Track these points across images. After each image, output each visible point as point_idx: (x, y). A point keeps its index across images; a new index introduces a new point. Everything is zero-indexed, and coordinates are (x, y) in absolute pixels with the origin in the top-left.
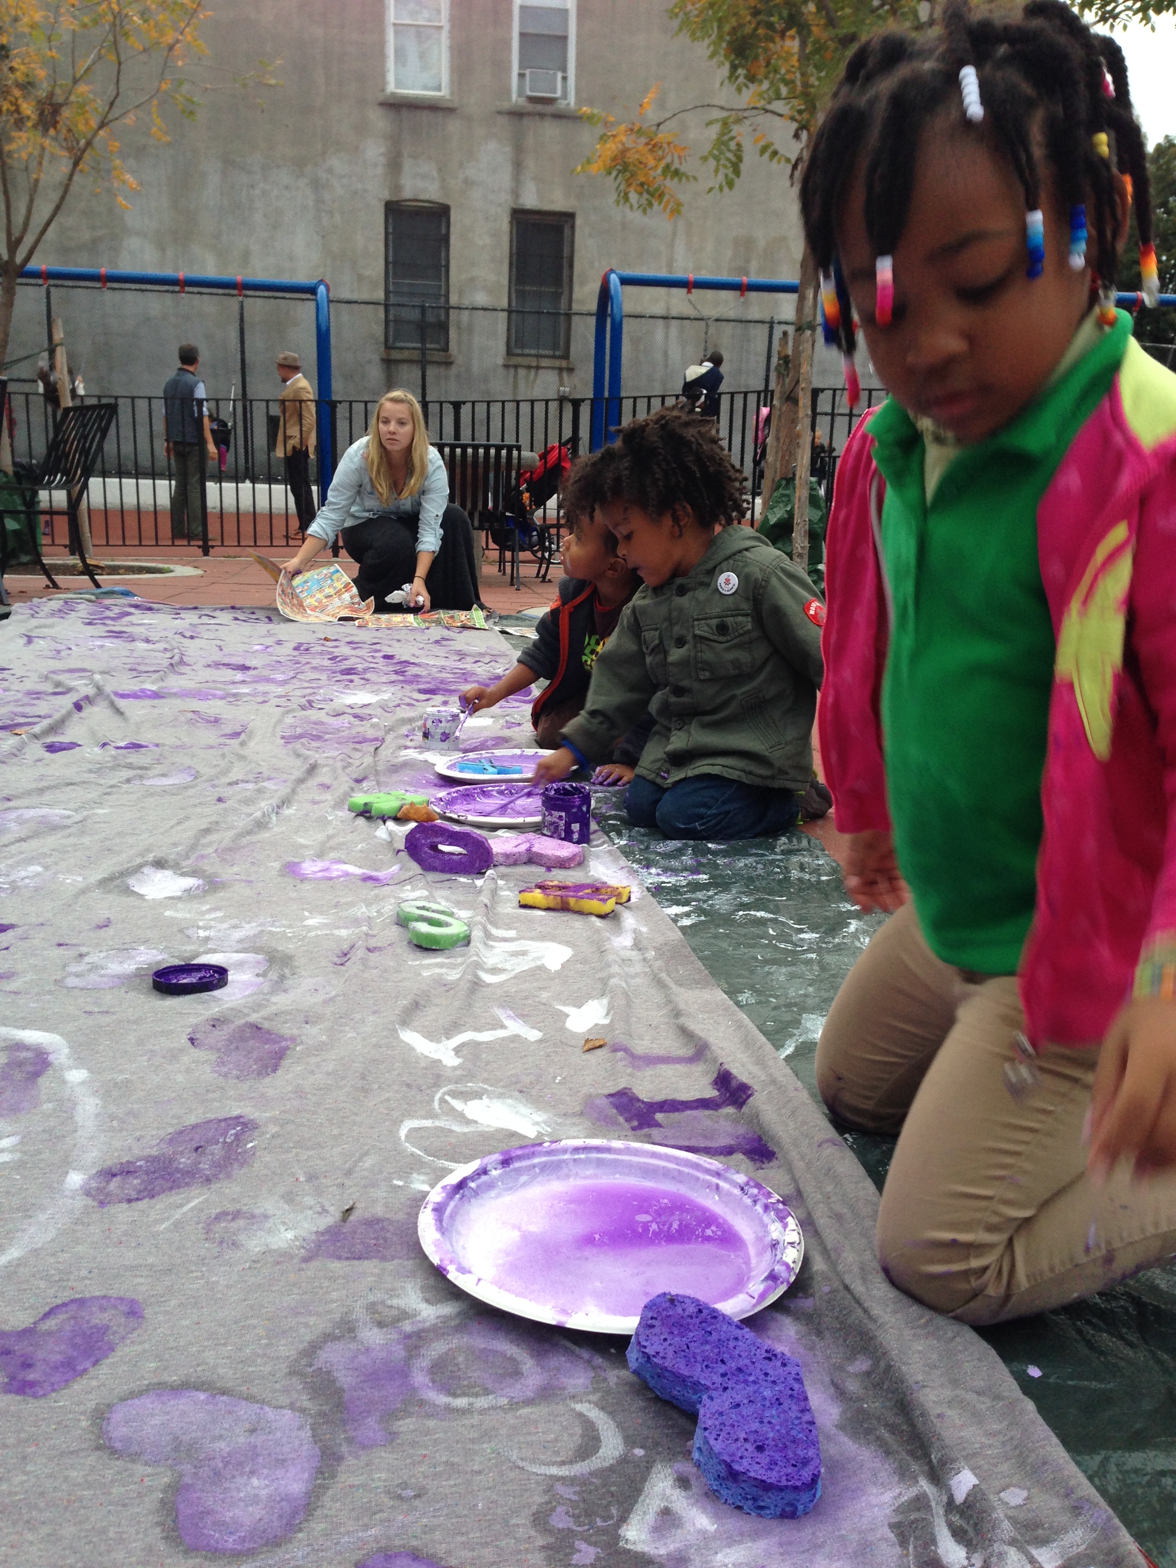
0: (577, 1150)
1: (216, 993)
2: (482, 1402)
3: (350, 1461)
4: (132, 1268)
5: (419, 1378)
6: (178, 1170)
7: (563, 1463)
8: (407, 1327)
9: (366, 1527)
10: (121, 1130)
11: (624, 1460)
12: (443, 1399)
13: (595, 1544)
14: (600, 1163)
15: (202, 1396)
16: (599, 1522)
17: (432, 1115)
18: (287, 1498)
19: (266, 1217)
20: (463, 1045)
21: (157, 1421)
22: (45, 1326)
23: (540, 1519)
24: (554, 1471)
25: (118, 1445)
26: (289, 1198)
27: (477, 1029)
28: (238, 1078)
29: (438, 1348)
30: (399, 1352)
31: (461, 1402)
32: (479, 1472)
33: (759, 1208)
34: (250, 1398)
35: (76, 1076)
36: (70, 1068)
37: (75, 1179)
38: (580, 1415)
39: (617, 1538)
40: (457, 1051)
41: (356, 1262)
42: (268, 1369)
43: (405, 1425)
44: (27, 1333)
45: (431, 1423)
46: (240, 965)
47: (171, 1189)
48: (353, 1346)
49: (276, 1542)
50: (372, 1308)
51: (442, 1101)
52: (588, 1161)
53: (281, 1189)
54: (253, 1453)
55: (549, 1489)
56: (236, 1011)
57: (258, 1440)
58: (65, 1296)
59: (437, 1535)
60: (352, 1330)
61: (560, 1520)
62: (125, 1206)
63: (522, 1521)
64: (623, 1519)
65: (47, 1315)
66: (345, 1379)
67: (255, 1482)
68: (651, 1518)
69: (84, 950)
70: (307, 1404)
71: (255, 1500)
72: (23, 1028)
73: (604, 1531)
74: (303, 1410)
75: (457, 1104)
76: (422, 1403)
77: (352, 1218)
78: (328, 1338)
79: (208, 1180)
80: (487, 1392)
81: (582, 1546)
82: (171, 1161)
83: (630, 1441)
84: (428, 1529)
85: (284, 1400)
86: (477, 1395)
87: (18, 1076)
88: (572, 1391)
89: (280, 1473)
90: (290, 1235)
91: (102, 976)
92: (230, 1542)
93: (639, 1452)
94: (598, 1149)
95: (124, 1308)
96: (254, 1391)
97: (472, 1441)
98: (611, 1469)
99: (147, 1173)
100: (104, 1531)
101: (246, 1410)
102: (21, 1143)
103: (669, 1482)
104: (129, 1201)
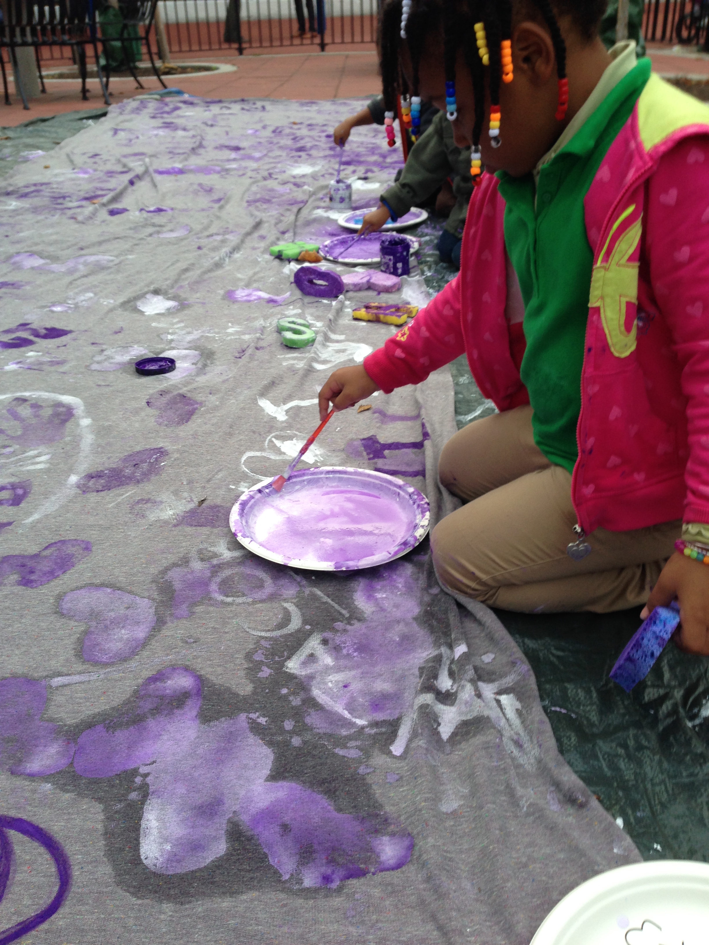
0: (328, 472)
1: (167, 375)
2: (240, 600)
3: (169, 624)
4: (90, 526)
5: (214, 587)
6: (124, 476)
7: (269, 630)
8: (215, 562)
9: (168, 655)
10: (102, 453)
11: (299, 631)
12: (221, 598)
13: (271, 668)
14: (340, 479)
15: (109, 590)
16: (277, 658)
17: (262, 449)
18: (135, 640)
19: (162, 502)
20: (291, 408)
21: (85, 601)
22: (45, 553)
23: (249, 656)
24: (263, 634)
25: (65, 612)
26: (176, 493)
27: (302, 399)
28: (166, 425)
29: (227, 572)
30: (208, 574)
31: (229, 600)
32: (226, 633)
33: (415, 506)
34: (130, 592)
35: (86, 422)
36: (83, 417)
37: (74, 479)
38: (285, 609)
39: (283, 666)
40: (287, 412)
41: (199, 528)
42: (142, 579)
43: (199, 609)
44: (36, 556)
45: (211, 609)
46: (184, 358)
47: (119, 486)
48: (186, 570)
49: (125, 659)
50: (200, 552)
51: (271, 441)
52: (334, 478)
53: (172, 488)
54: (126, 618)
55: (258, 642)
56: (175, 387)
57: (129, 612)
58: (57, 538)
59: (199, 660)
60: (187, 562)
61: (258, 657)
62: (95, 494)
63: (240, 657)
64: (289, 658)
65: (46, 548)
66: (177, 585)
67: (123, 631)
68: (303, 658)
69: (104, 347)
70: (156, 597)
71: (121, 640)
72: (63, 394)
73: (278, 662)
74: (153, 599)
75: (278, 443)
76: (210, 599)
77: (204, 505)
78: (175, 565)
79: (138, 482)
80: (244, 595)
81: (265, 669)
82: (121, 471)
83: (305, 622)
84: (196, 657)
85: (146, 594)
86: (238, 596)
87: (56, 421)
88: (285, 596)
89: (135, 628)
90: (171, 512)
91: (111, 363)
92: (104, 659)
93: (308, 627)
94: (340, 472)
95: (83, 546)
96: (134, 589)
97: (229, 618)
98: (291, 635)
99: (109, 477)
100: (49, 651)
101: (127, 598)
102: (51, 458)
103: (318, 641)
104: (98, 491)
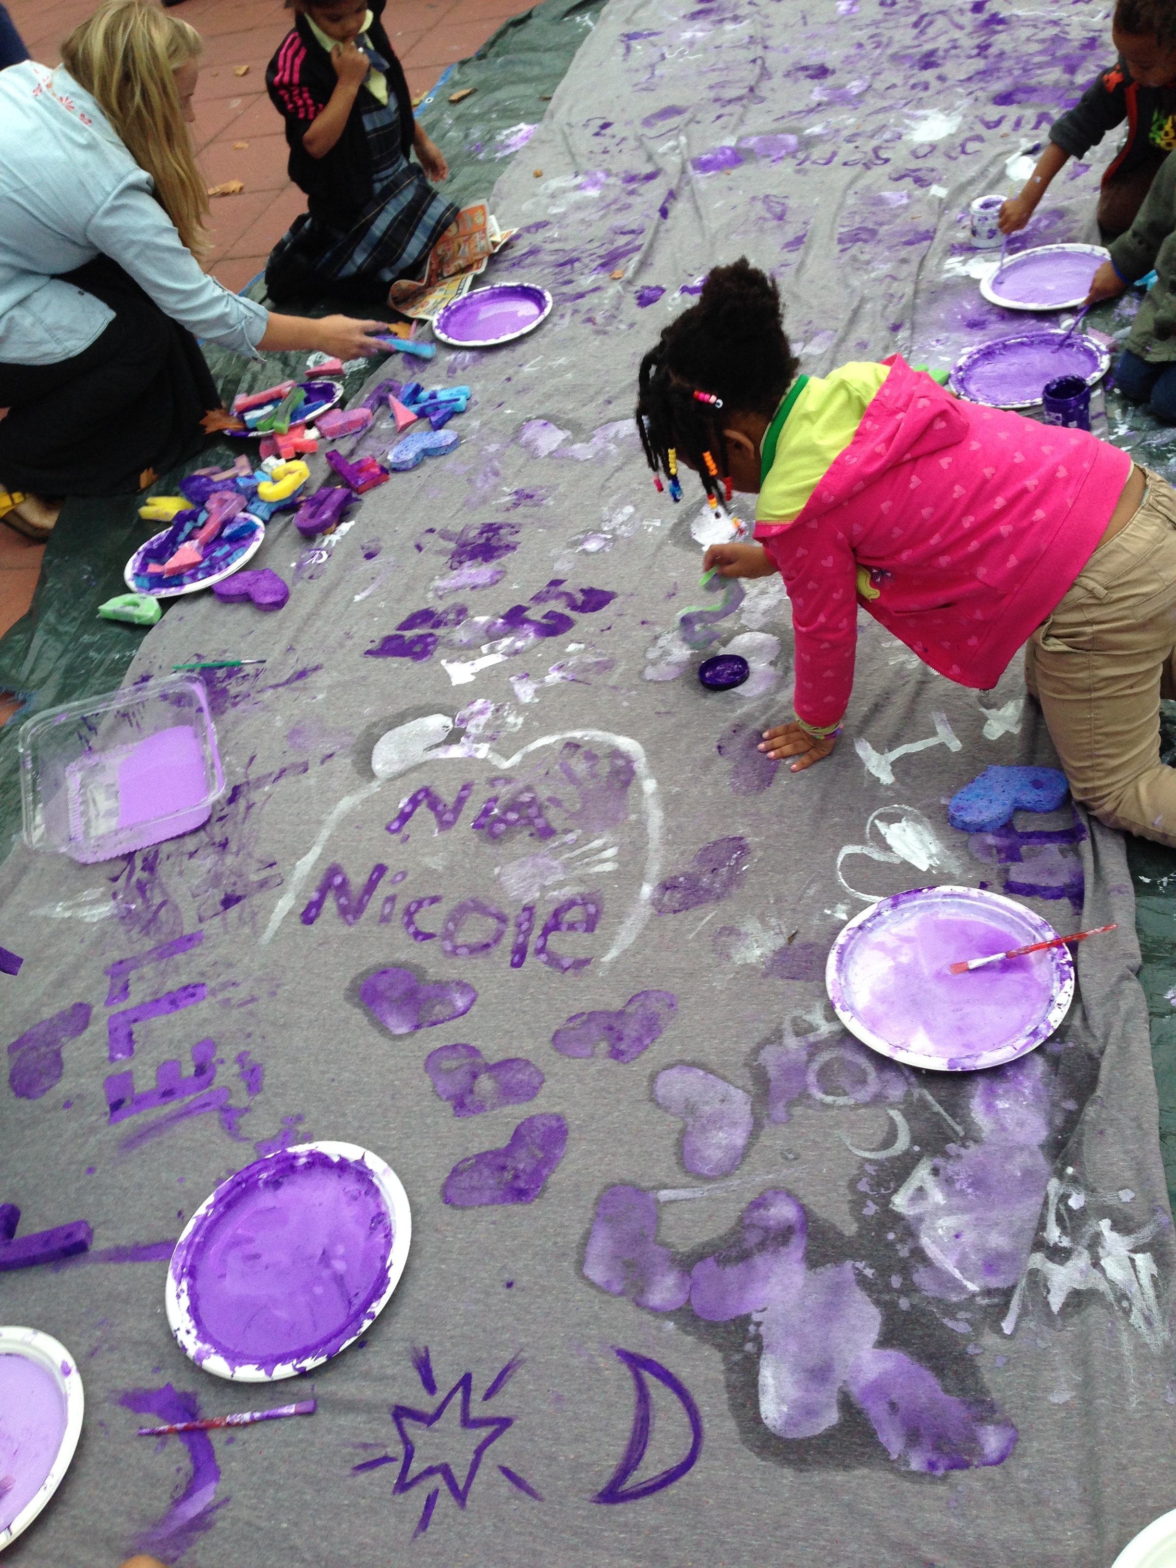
1: (739, 690)
2: (841, 1101)
3: (767, 1129)
4: (671, 970)
5: (811, 1078)
6: (702, 888)
7: (873, 1150)
8: (811, 1038)
9: (768, 1173)
10: (674, 843)
11: (907, 1153)
12: (819, 1095)
13: (876, 1204)
14: (961, 905)
15: (701, 1073)
16: (883, 1191)
17: (862, 842)
18: (734, 1148)
19: (747, 935)
20: (899, 759)
21: (679, 1086)
22: (631, 1009)
23: (852, 1184)
24: (867, 1155)
25: (660, 1100)
26: (762, 919)
27: (914, 739)
28: (744, 793)
29: (825, 1056)
30: (804, 1057)
31: (829, 1099)
32: (828, 1149)
33: (1054, 964)
34: (724, 1078)
35: (650, 785)
36: (646, 777)
37: (647, 890)
38: (891, 1119)
39: (889, 1202)
41: (791, 982)
42: (734, 1059)
43: (798, 1111)
44: (621, 1013)
45: (810, 1112)
46: (759, 649)
47: (697, 903)
48: (780, 1049)
49: (727, 1174)
50: (795, 1021)
51: (873, 825)
52: (953, 903)
53: (758, 911)
54: (722, 1115)
55: (861, 1167)
56: (750, 717)
57: (725, 1107)
58: (640, 988)
59: (801, 1184)
60: (781, 1037)
61: (863, 1186)
62: (671, 915)
63: (843, 1183)
64: (895, 1191)
65: (631, 1001)
66: (773, 1072)
67: (721, 1134)
68: (911, 1192)
69: (658, 629)
70: (751, 1088)
71: (719, 1146)
72: (619, 733)
73: (884, 1196)
74: (748, 1092)
75: (881, 826)
76: (809, 1097)
77: (795, 942)
78: (767, 1041)
79: (718, 898)
80: (845, 1094)
81: (870, 1203)
82: (699, 880)
83: (914, 1141)
84: (797, 1180)
85: (740, 1083)
86: (838, 1095)
87: (617, 785)
88: (891, 1099)
89: (733, 1130)
90: (758, 952)
91: (668, 664)
92: (705, 1171)
93: (917, 1148)
95: (668, 1001)
96: (727, 1073)
97: (830, 1127)
98: (898, 1158)
99: (686, 889)
100: (651, 1154)
101: (721, 1086)
102: (619, 854)
103: (928, 1171)
104: (675, 912)
